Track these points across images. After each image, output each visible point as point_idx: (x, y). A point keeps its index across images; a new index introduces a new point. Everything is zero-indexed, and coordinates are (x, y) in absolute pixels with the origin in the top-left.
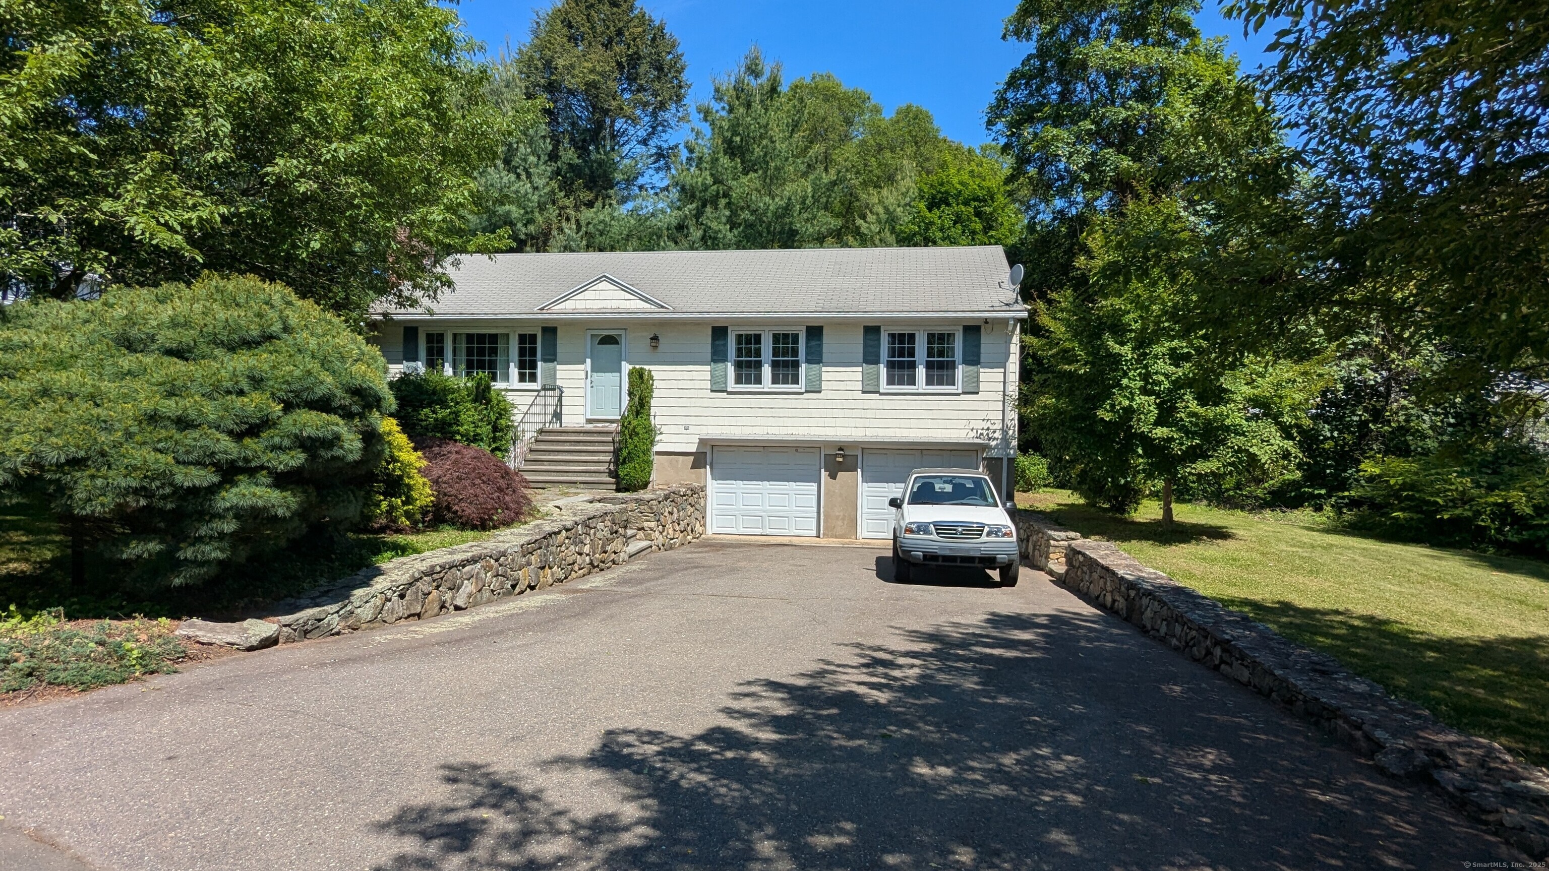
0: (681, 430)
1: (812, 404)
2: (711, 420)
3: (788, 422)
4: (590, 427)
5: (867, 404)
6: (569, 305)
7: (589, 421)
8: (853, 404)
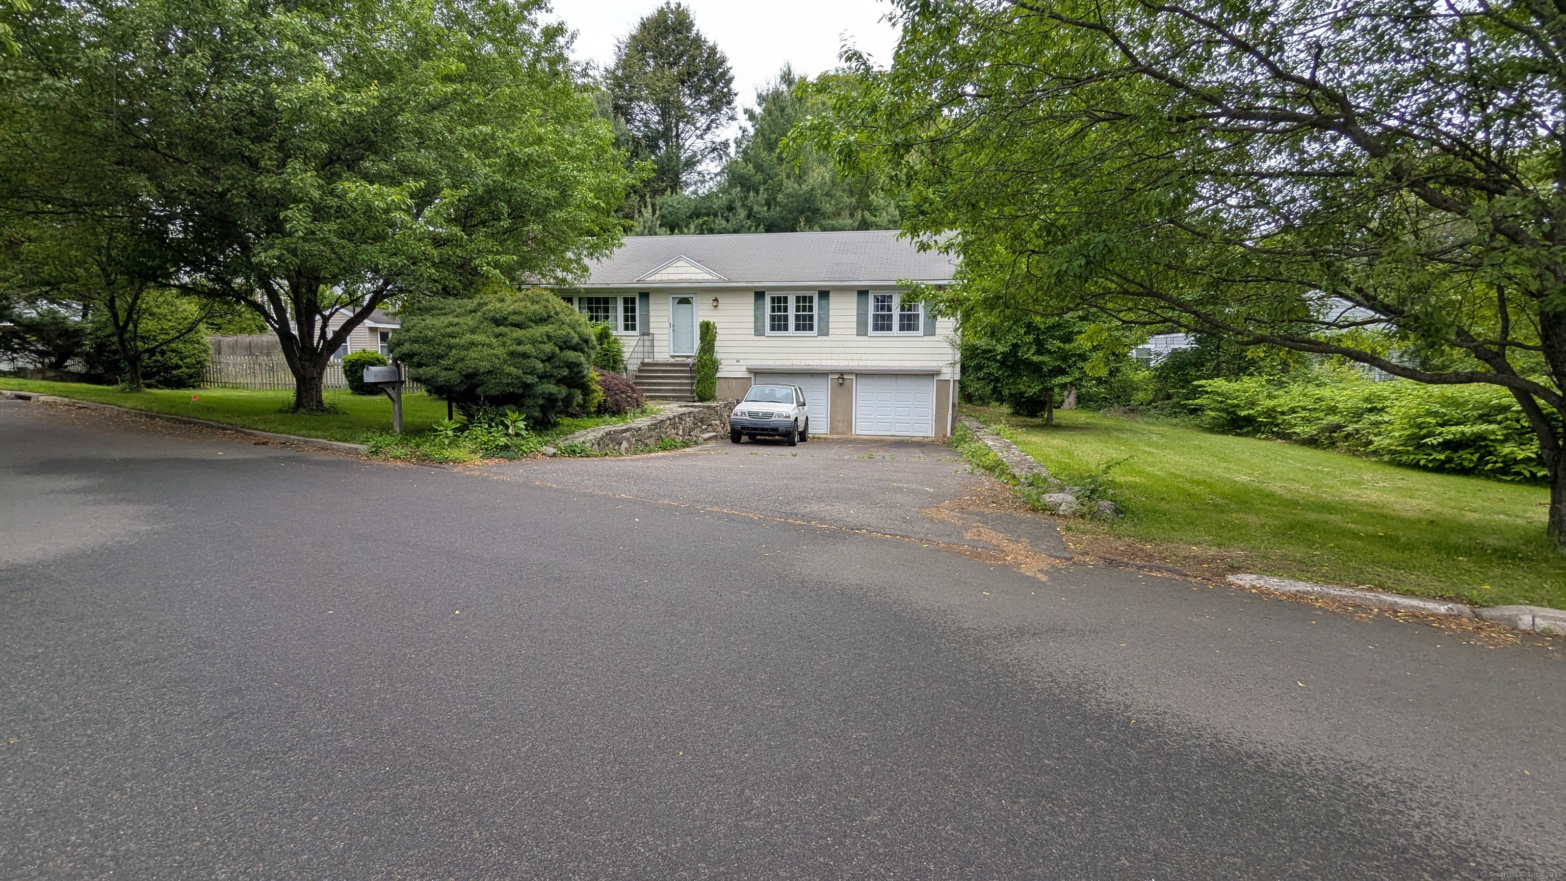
0: (734, 362)
1: (823, 344)
2: (755, 356)
3: (806, 357)
4: (672, 360)
5: (860, 344)
6: (657, 277)
7: (673, 357)
8: (849, 344)
